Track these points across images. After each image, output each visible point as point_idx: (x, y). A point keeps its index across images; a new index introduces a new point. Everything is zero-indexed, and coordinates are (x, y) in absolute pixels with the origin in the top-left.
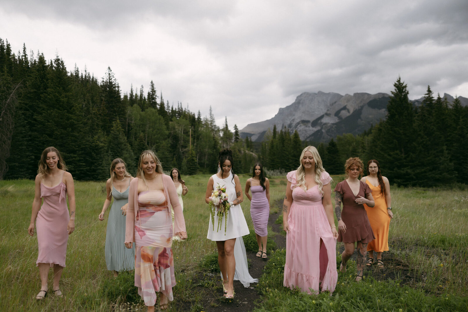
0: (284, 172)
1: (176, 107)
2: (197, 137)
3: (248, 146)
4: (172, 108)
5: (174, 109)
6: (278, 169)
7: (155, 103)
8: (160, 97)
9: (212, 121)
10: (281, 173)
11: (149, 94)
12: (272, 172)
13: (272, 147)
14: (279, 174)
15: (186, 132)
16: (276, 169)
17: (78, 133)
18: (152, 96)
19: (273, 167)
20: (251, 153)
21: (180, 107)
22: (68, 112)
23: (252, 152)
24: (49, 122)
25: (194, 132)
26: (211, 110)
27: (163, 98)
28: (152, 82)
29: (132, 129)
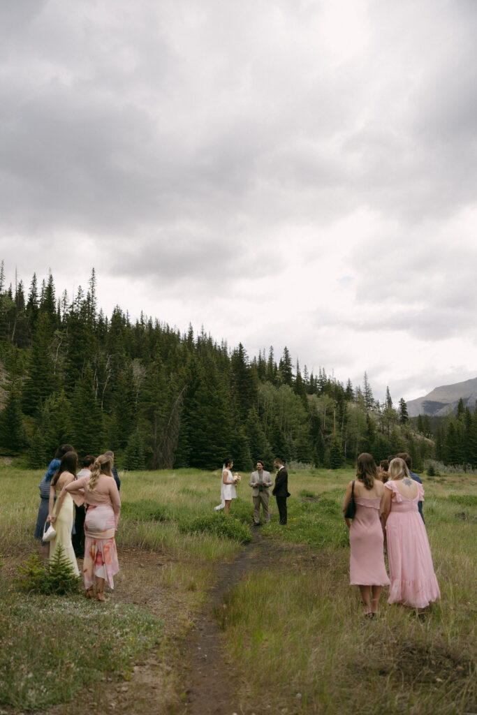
0: (471, 468)
1: (316, 375)
2: (343, 419)
3: (421, 429)
4: (312, 376)
5: (314, 378)
6: (462, 464)
7: (290, 375)
8: (296, 367)
9: (368, 393)
10: (465, 469)
11: (281, 363)
12: (451, 467)
13: (452, 431)
14: (461, 470)
15: (329, 414)
16: (458, 464)
17: (227, 427)
18: (286, 364)
19: (453, 461)
20: (426, 439)
21: (322, 373)
22: (219, 408)
23: (428, 437)
24: (202, 417)
25: (341, 412)
26: (366, 377)
27: (300, 368)
28: (286, 349)
29: (264, 412)
